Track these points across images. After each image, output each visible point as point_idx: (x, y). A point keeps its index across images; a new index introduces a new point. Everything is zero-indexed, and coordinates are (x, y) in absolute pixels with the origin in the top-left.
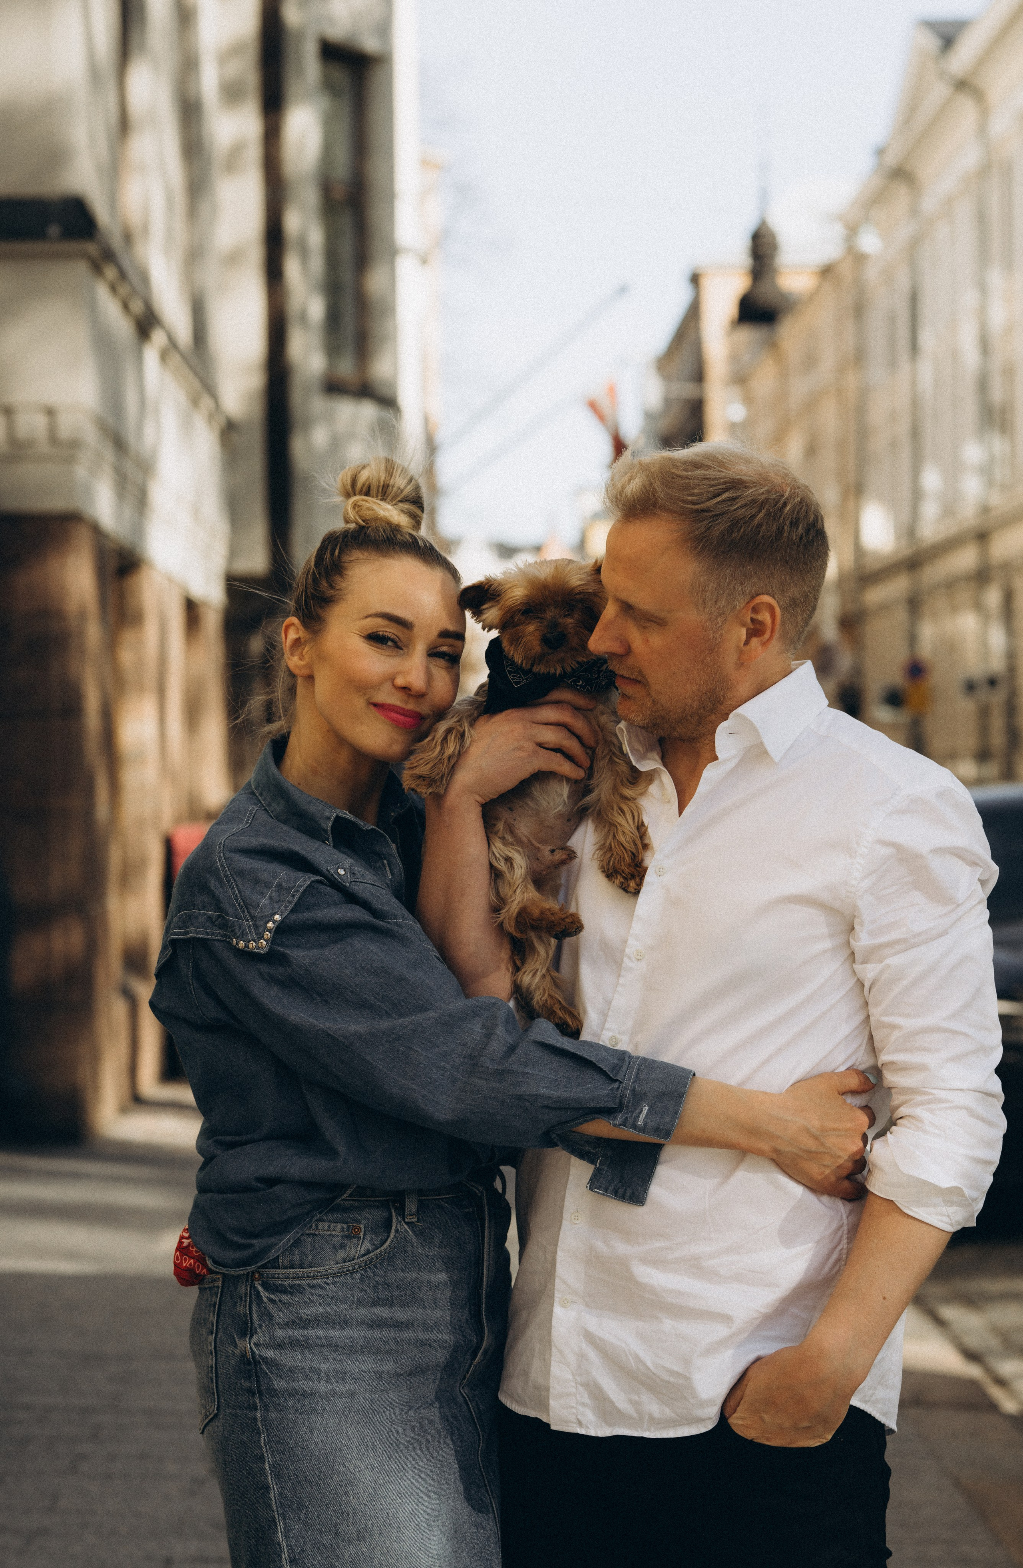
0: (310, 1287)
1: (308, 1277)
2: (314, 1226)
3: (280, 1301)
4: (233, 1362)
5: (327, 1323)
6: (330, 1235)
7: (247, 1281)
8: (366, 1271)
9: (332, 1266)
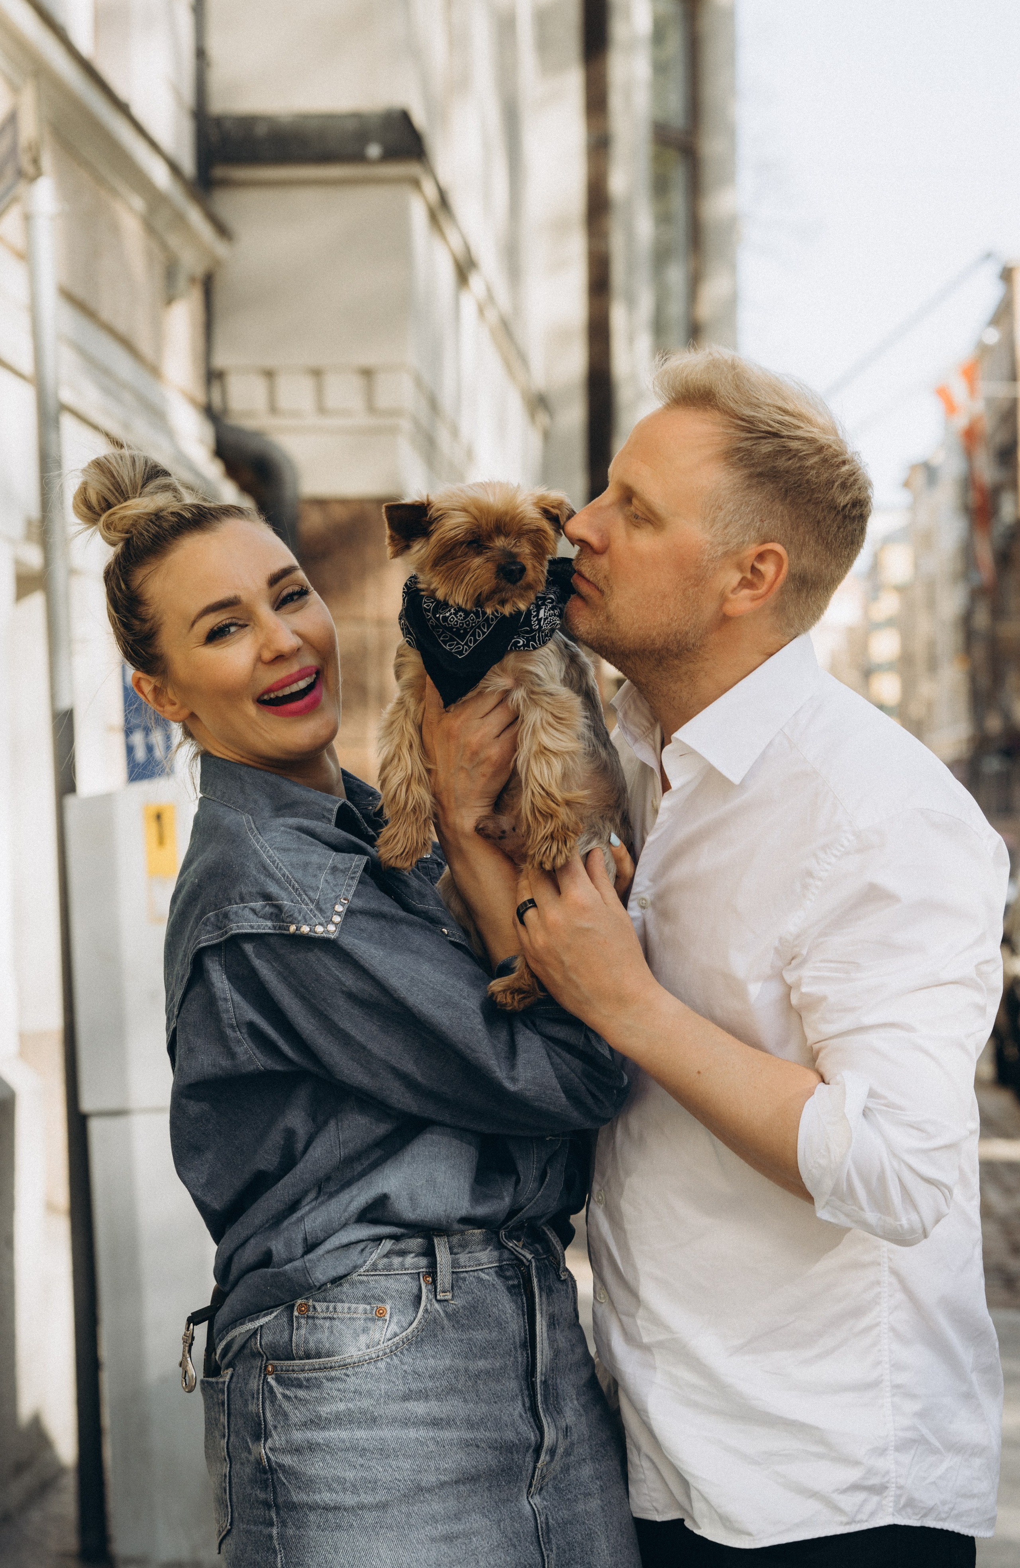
2: (332, 1309)
4: (248, 1470)
6: (350, 1318)
9: (352, 1353)
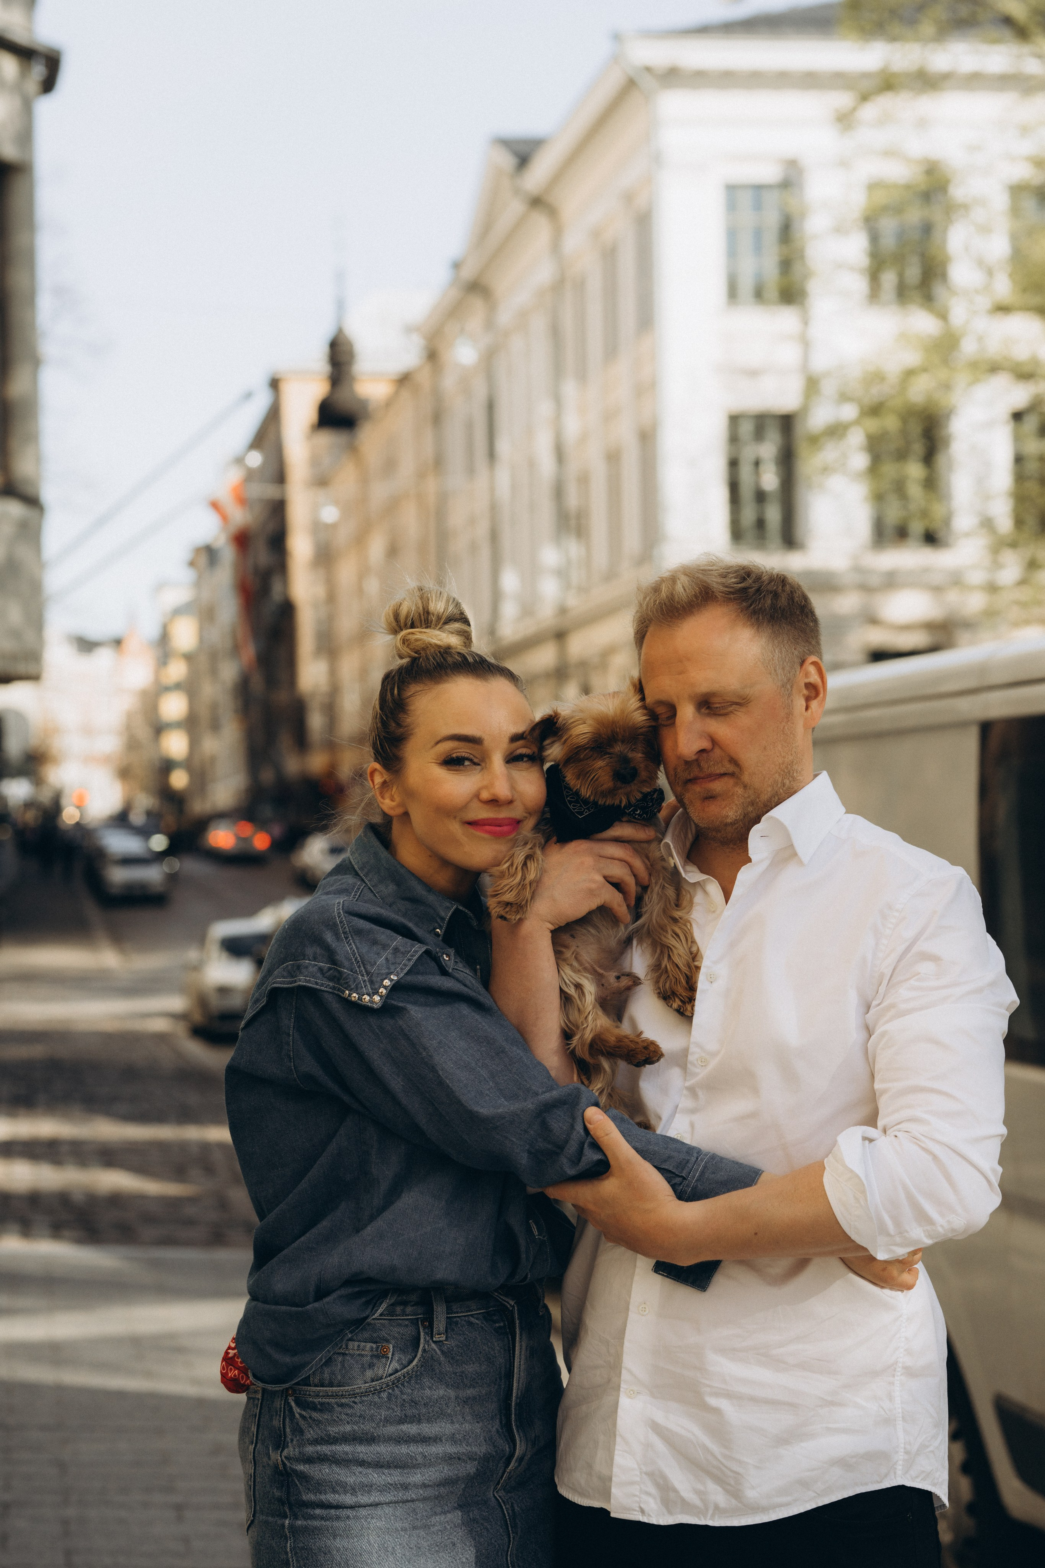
0: (338, 1406)
1: (337, 1395)
2: (344, 1346)
3: (310, 1417)
4: (268, 1472)
5: (354, 1440)
6: (359, 1355)
7: (283, 1397)
8: (393, 1390)
9: (360, 1385)
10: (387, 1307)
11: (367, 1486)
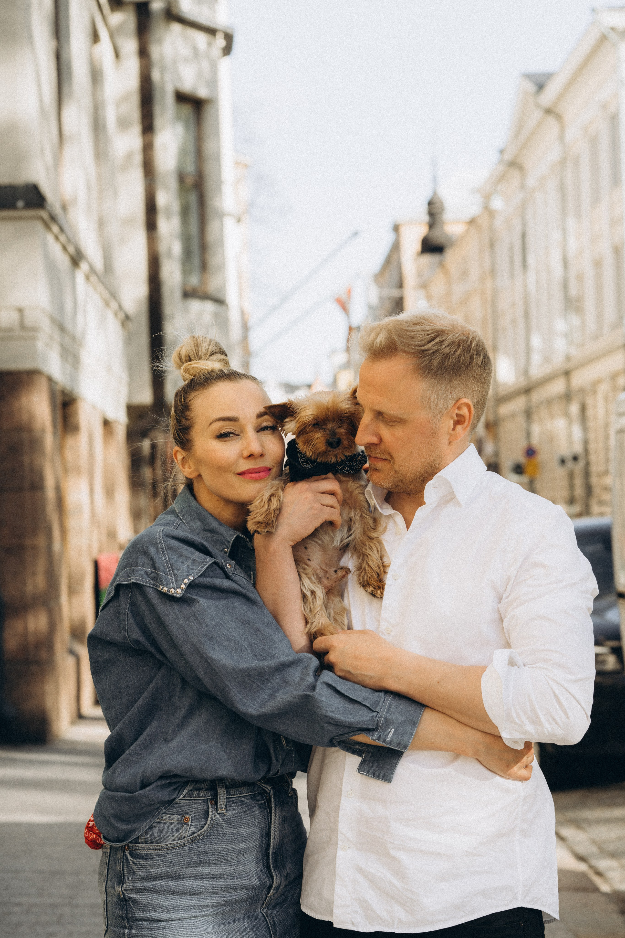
0: (157, 855)
1: (156, 849)
2: (160, 818)
3: (139, 864)
4: (114, 899)
5: (167, 877)
6: (170, 823)
7: (122, 851)
8: (192, 845)
9: (170, 842)
10: (187, 792)
11: (176, 907)
